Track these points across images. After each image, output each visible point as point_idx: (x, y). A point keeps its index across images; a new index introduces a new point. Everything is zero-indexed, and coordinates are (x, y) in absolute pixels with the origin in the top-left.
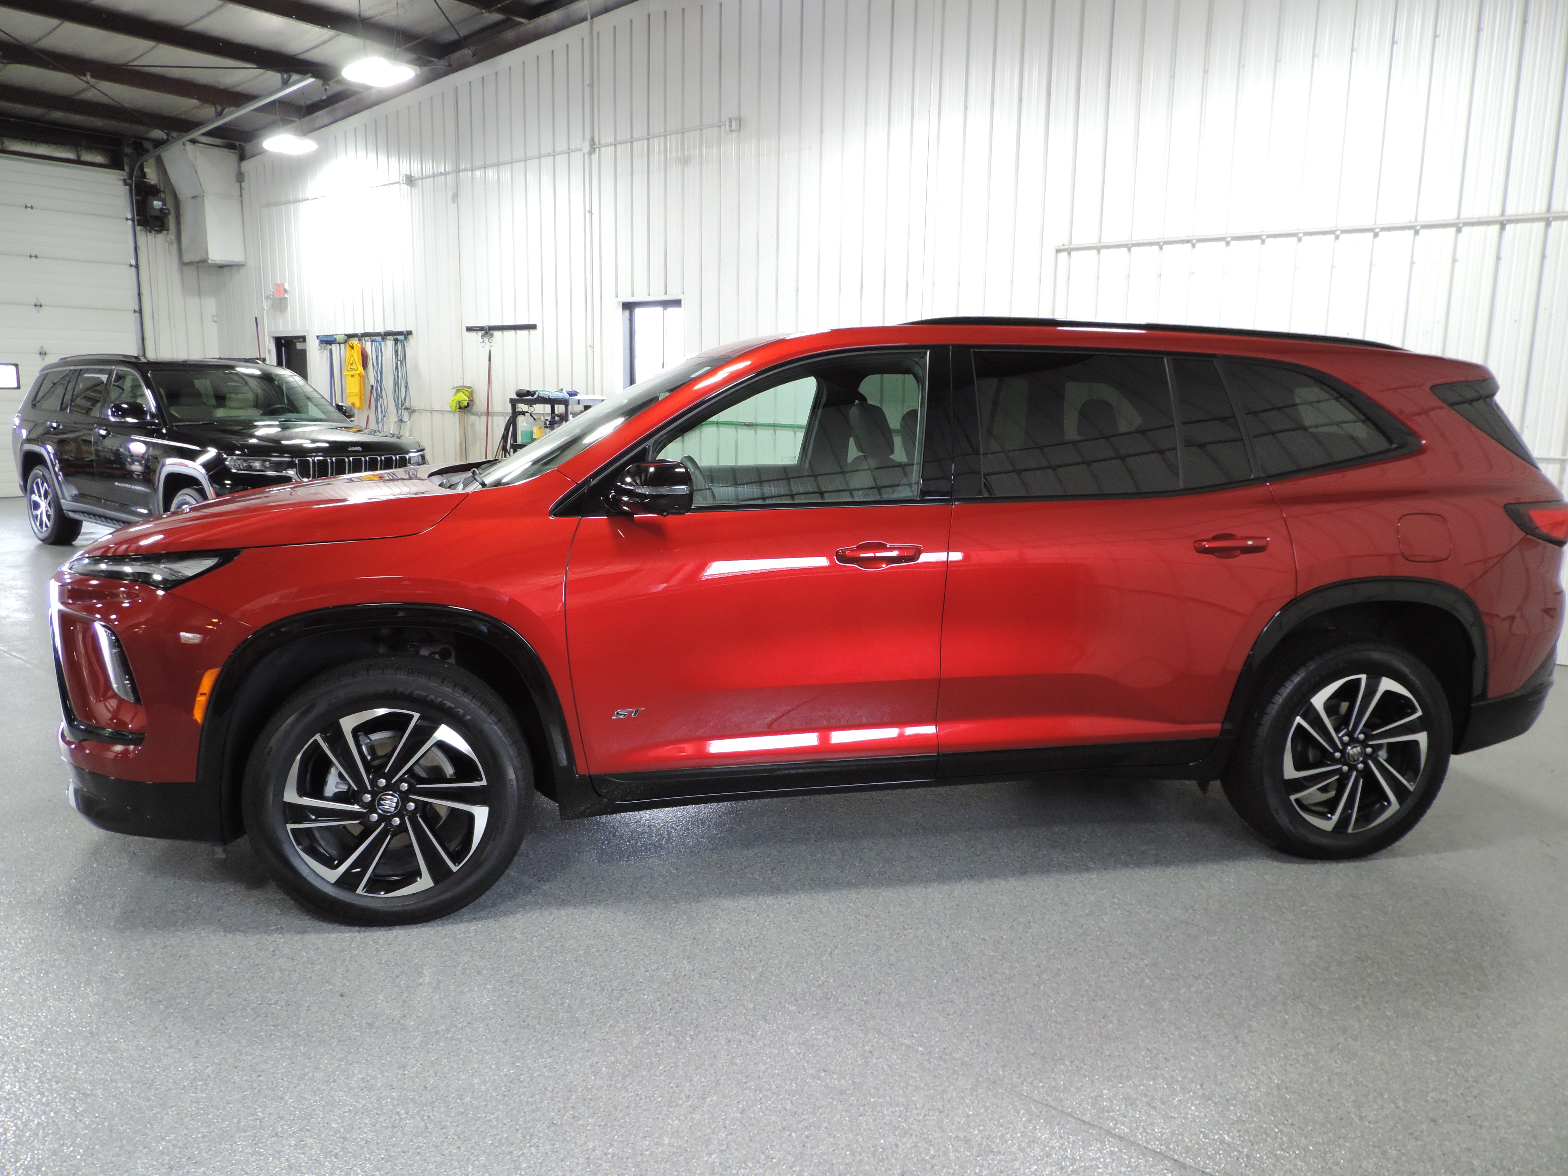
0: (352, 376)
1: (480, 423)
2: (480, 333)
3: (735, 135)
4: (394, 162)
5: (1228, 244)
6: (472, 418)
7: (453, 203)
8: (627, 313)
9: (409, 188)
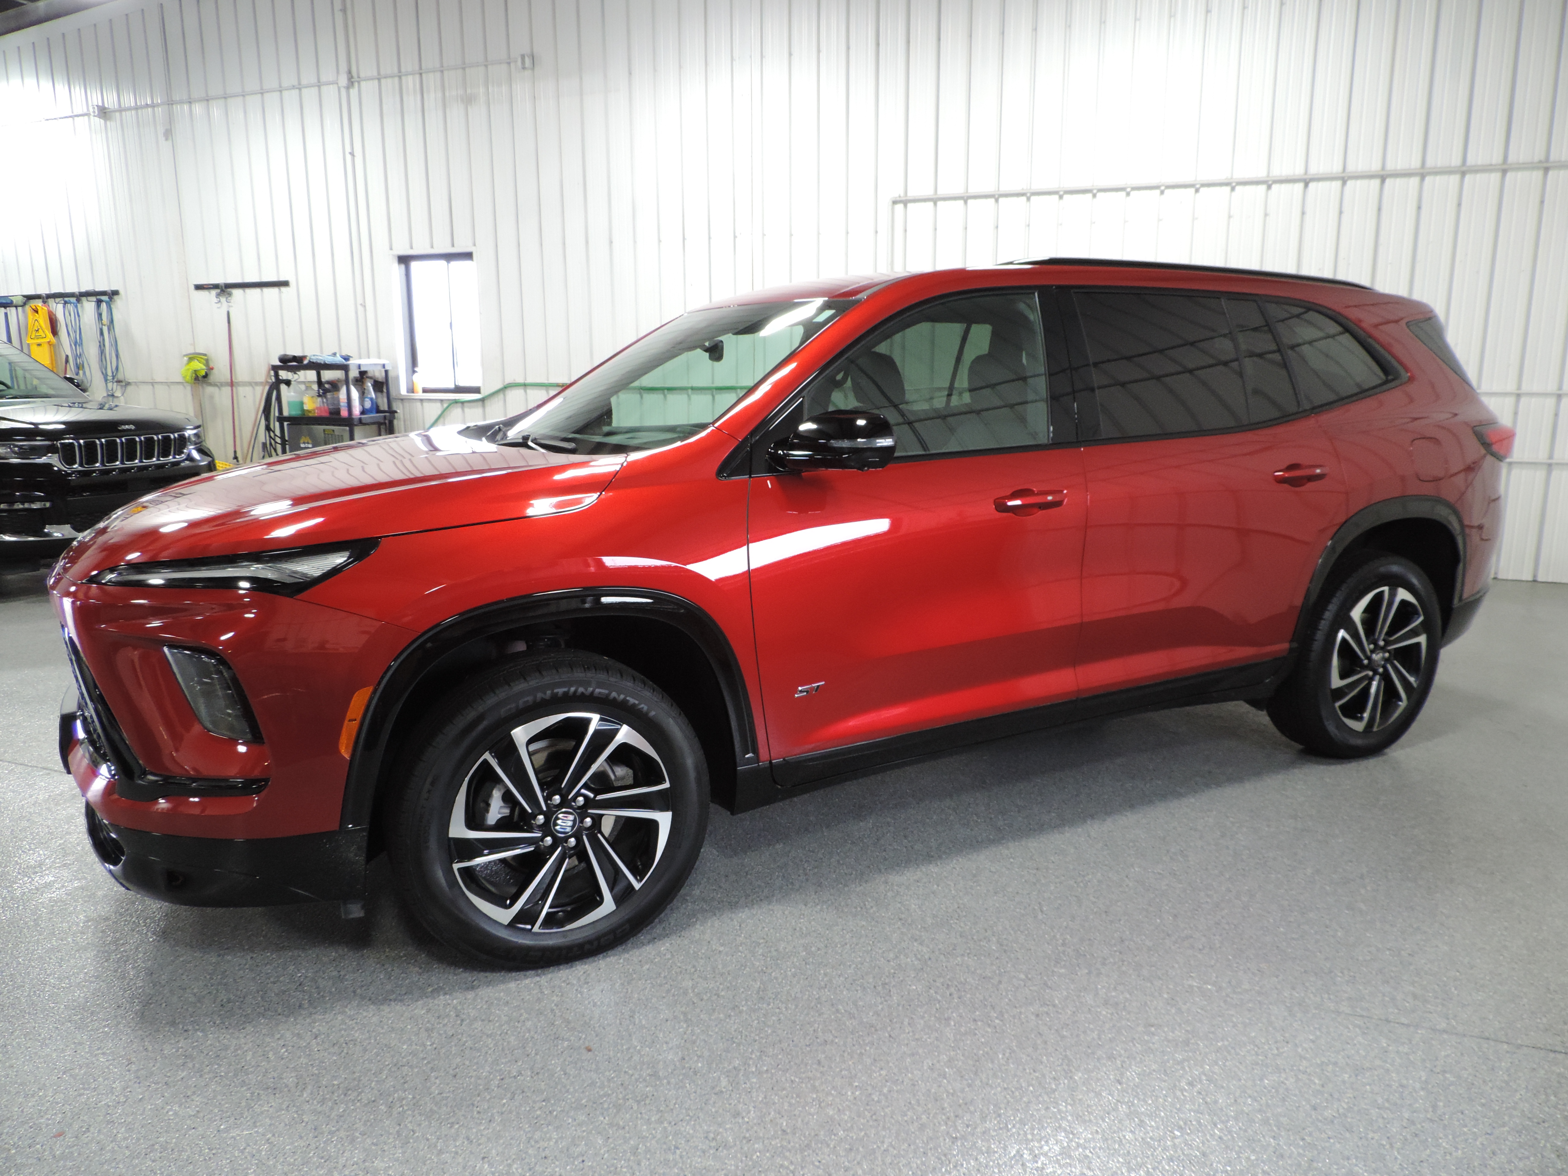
0: (39, 345)
1: (222, 397)
2: (214, 292)
3: (528, 73)
4: (78, 91)
5: (1061, 197)
6: (209, 390)
7: (167, 139)
8: (403, 267)
9: (102, 121)
